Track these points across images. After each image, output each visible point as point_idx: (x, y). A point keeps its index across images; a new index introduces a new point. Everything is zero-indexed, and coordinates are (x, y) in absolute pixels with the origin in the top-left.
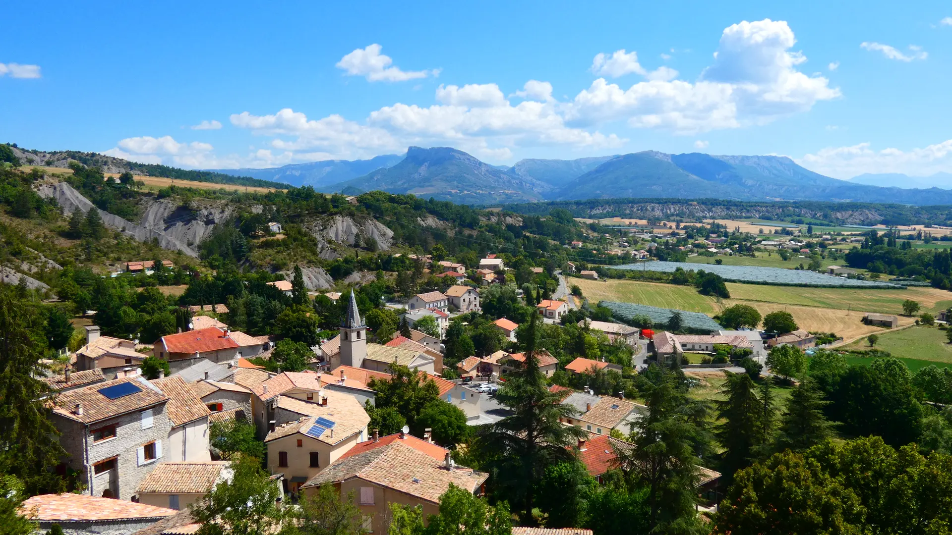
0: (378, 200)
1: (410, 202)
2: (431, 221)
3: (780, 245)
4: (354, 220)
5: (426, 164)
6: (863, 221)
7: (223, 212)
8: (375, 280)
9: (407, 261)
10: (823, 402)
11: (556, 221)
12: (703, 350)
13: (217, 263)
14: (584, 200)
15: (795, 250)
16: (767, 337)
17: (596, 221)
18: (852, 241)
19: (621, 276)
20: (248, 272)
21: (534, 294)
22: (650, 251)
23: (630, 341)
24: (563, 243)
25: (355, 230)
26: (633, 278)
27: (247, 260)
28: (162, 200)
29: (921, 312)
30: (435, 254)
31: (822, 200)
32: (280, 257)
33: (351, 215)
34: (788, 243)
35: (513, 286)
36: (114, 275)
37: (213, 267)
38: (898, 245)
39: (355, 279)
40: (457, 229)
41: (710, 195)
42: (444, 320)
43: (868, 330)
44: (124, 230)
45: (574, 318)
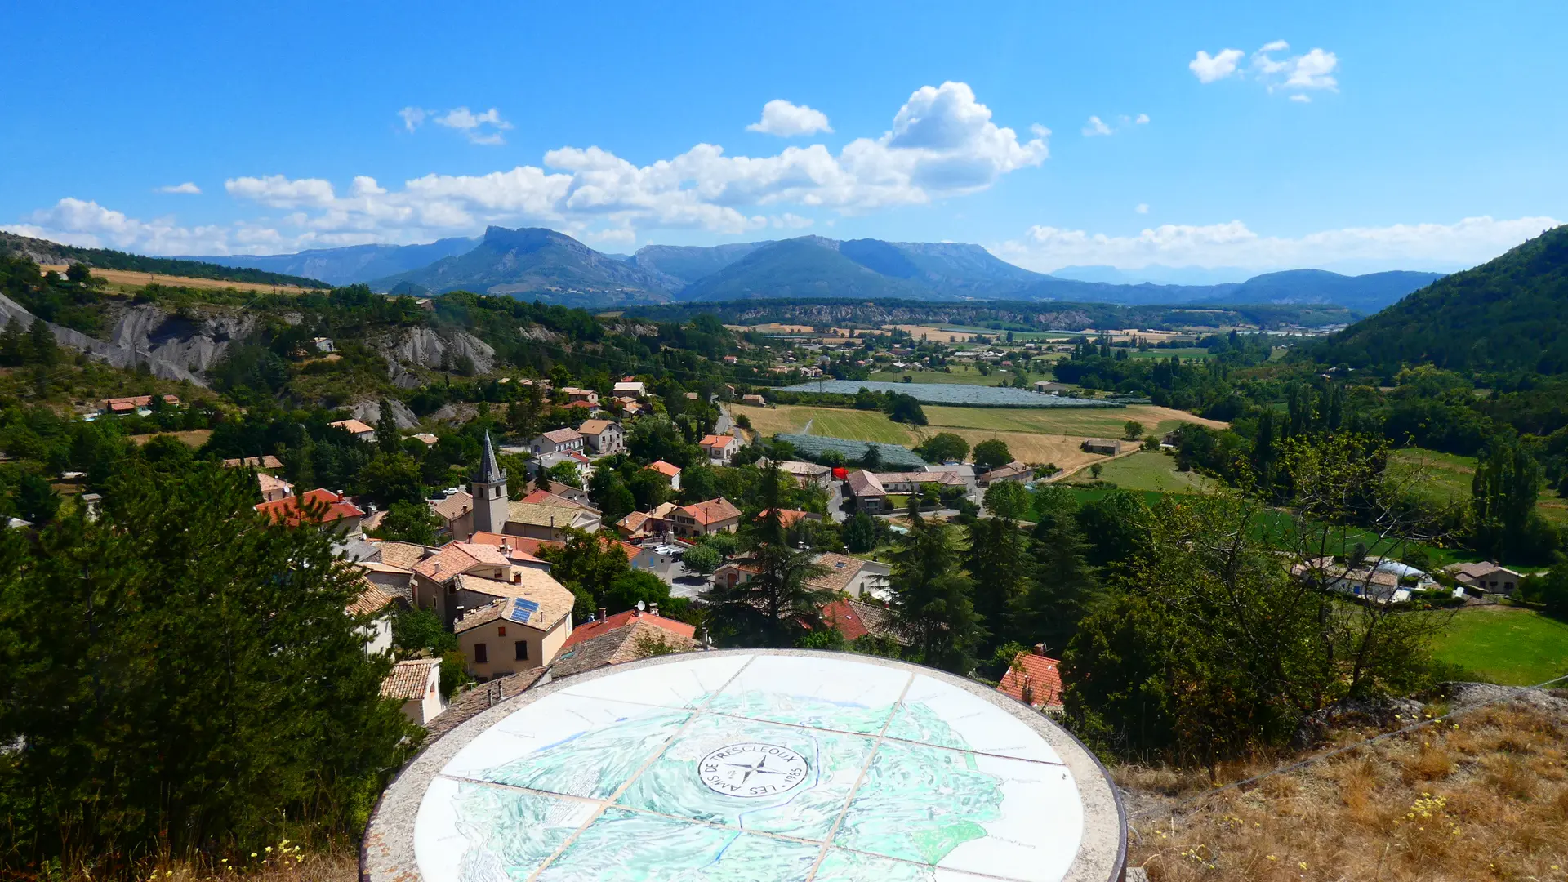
0: (463, 304)
1: (508, 306)
2: (539, 333)
3: (977, 356)
4: (437, 332)
5: (514, 251)
6: (1070, 325)
7: (240, 323)
8: (478, 414)
9: (519, 389)
10: (1086, 545)
11: (702, 330)
12: (907, 491)
13: (245, 397)
14: (732, 300)
15: (996, 363)
16: (979, 471)
17: (751, 328)
18: (1059, 350)
19: (792, 400)
20: (293, 408)
21: (694, 426)
22: (823, 367)
23: (822, 483)
24: (712, 359)
25: (440, 347)
26: (808, 403)
27: (287, 391)
28: (142, 306)
29: (1145, 435)
30: (555, 378)
31: (1020, 299)
32: (336, 386)
33: (433, 326)
34: (986, 354)
35: (663, 418)
36: (88, 418)
37: (241, 404)
38: (1112, 355)
39: (448, 414)
40: (574, 343)
41: (887, 293)
42: (584, 466)
43: (1087, 456)
44: (88, 351)
45: (747, 457)
